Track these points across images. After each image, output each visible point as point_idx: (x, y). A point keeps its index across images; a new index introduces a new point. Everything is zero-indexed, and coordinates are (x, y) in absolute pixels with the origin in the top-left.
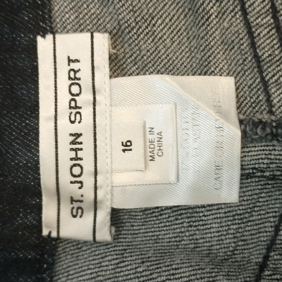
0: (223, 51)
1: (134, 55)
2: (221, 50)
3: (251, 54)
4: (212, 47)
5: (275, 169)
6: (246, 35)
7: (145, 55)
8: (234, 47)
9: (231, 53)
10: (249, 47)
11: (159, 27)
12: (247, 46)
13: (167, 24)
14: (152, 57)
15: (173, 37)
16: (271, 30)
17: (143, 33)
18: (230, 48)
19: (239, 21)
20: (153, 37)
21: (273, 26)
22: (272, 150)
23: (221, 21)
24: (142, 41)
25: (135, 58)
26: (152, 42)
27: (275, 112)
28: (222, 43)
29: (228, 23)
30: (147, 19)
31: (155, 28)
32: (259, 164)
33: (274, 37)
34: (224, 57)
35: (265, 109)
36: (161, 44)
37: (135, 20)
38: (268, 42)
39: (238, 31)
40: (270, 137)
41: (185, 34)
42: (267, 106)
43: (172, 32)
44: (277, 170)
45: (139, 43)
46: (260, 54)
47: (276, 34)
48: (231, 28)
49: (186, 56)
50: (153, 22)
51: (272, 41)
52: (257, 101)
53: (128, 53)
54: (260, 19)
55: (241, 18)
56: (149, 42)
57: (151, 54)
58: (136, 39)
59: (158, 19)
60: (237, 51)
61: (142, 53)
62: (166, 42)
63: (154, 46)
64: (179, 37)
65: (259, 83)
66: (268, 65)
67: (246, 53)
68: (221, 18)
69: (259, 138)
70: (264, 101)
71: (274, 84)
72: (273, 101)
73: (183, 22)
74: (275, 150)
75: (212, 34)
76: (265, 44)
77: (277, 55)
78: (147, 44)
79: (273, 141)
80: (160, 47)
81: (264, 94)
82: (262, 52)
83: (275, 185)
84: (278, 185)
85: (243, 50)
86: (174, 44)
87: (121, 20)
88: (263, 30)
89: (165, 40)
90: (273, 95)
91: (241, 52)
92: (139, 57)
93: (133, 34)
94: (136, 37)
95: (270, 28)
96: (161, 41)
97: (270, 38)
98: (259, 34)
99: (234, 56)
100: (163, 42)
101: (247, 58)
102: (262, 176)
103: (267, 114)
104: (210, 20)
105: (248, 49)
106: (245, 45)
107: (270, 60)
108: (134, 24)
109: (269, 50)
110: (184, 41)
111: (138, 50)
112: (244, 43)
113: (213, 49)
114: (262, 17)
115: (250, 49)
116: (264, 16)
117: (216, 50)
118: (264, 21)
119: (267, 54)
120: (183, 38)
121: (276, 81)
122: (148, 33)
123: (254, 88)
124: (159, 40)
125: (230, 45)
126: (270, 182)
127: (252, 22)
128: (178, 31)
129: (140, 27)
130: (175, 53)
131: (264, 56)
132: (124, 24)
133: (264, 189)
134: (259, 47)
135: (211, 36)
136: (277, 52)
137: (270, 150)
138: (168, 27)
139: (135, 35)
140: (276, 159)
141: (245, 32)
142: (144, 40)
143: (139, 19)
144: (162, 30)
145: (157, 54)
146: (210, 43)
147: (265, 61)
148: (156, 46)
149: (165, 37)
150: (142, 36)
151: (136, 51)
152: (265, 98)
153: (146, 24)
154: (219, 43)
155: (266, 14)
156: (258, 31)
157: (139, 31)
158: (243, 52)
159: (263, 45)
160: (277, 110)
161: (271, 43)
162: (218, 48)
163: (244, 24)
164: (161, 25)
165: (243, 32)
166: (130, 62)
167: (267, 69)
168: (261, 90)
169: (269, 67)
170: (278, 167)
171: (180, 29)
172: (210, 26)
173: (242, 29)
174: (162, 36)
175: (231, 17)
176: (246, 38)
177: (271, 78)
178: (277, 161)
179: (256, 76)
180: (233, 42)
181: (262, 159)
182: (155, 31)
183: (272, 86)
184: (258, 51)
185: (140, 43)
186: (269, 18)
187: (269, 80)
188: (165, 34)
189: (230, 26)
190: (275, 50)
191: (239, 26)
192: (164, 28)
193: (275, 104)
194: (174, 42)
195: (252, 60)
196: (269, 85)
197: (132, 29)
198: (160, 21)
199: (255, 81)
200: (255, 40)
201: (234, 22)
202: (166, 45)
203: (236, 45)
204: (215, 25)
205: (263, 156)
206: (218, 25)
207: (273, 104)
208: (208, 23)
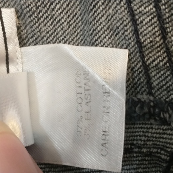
0: (109, 36)
1: (35, 36)
2: (107, 35)
3: (134, 39)
4: (99, 31)
5: (152, 146)
6: (129, 22)
7: (44, 36)
8: (119, 33)
9: (116, 38)
10: (133, 33)
11: (57, 11)
12: (130, 32)
13: (64, 9)
14: (51, 38)
15: (70, 21)
16: (153, 18)
17: (43, 17)
18: (115, 33)
19: (123, 9)
20: (52, 20)
21: (155, 14)
22: (150, 128)
23: (107, 8)
24: (43, 24)
25: (36, 39)
26: (51, 25)
27: (155, 93)
28: (108, 29)
29: (113, 10)
30: (47, 4)
31: (54, 13)
32: (137, 140)
33: (156, 24)
34: (110, 41)
35: (145, 90)
36: (59, 26)
37: (36, 5)
38: (150, 29)
39: (123, 18)
40: (147, 116)
41: (80, 18)
42: (147, 88)
43: (69, 16)
44: (154, 148)
45: (39, 25)
46: (142, 40)
47: (158, 22)
48: (116, 15)
49: (81, 38)
50: (52, 7)
51: (154, 28)
52: (138, 83)
53: (30, 34)
54: (143, 8)
55: (125, 6)
56: (49, 25)
57: (50, 36)
58: (36, 22)
59: (57, 4)
60: (121, 36)
61: (43, 35)
62: (63, 25)
63: (53, 28)
64: (75, 21)
65: (141, 66)
66: (150, 50)
67: (130, 39)
68: (107, 5)
69: (137, 116)
70: (144, 83)
71: (155, 68)
72: (153, 83)
73: (79, 8)
74: (152, 128)
75: (99, 20)
76: (147, 31)
77: (158, 42)
78: (47, 27)
79: (151, 120)
80: (59, 30)
81: (145, 76)
82: (144, 38)
83: (152, 162)
84: (154, 162)
85: (127, 36)
86: (71, 27)
87: (23, 5)
88: (145, 18)
89: (63, 23)
90: (153, 78)
91: (125, 38)
92: (40, 38)
93: (34, 17)
94: (36, 20)
95: (152, 16)
96: (59, 24)
97: (152, 25)
98: (142, 22)
99: (119, 41)
100: (61, 25)
101: (130, 43)
102: (140, 152)
103: (146, 95)
104: (97, 6)
105: (131, 35)
106: (129, 31)
107: (152, 46)
108: (35, 9)
109: (151, 36)
110: (79, 24)
111: (39, 31)
112: (127, 29)
113: (100, 34)
114: (145, 6)
115: (133, 35)
116: (147, 4)
117: (102, 35)
118: (147, 9)
119: (149, 41)
120: (79, 22)
121: (156, 65)
122: (47, 17)
123: (136, 71)
124: (57, 23)
125: (115, 31)
126: (147, 158)
127: (136, 10)
128: (75, 16)
129: (40, 11)
130: (72, 35)
131: (146, 42)
132: (26, 8)
133: (141, 164)
134: (141, 33)
135: (97, 22)
136: (158, 39)
137: (147, 128)
138: (65, 11)
139: (36, 19)
140: (153, 137)
141: (129, 19)
142: (44, 23)
143: (39, 4)
144: (60, 14)
145: (56, 36)
146: (97, 28)
147: (147, 47)
148: (54, 28)
149: (63, 21)
150: (42, 19)
151: (37, 33)
152: (146, 81)
153: (46, 9)
154: (105, 28)
155: (149, 3)
156: (141, 19)
157: (39, 15)
158: (127, 38)
159: (145, 32)
160: (156, 91)
161: (153, 30)
162: (104, 33)
163: (128, 12)
164: (59, 9)
165: (127, 19)
166: (31, 41)
167: (148, 54)
168: (143, 73)
169: (150, 52)
170: (154, 144)
171: (76, 14)
172: (97, 12)
173: (127, 16)
174: (60, 20)
175: (116, 5)
176: (130, 24)
177: (152, 62)
178: (154, 139)
179: (138, 60)
180: (118, 28)
181: (140, 136)
182: (54, 15)
183: (153, 69)
184: (140, 37)
185: (41, 25)
186: (151, 6)
187: (149, 64)
188: (63, 18)
189: (115, 13)
190: (156, 37)
191: (124, 14)
192: (61, 13)
193: (155, 87)
194: (71, 25)
195: (135, 45)
196: (150, 69)
197: (33, 13)
198: (58, 6)
199: (137, 64)
200: (138, 27)
201: (118, 9)
202: (63, 27)
203: (120, 31)
204: (102, 11)
205: (141, 134)
206: (104, 12)
207: (153, 87)
208: (95, 9)
